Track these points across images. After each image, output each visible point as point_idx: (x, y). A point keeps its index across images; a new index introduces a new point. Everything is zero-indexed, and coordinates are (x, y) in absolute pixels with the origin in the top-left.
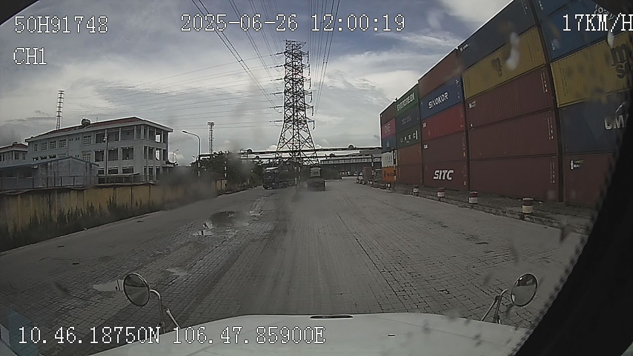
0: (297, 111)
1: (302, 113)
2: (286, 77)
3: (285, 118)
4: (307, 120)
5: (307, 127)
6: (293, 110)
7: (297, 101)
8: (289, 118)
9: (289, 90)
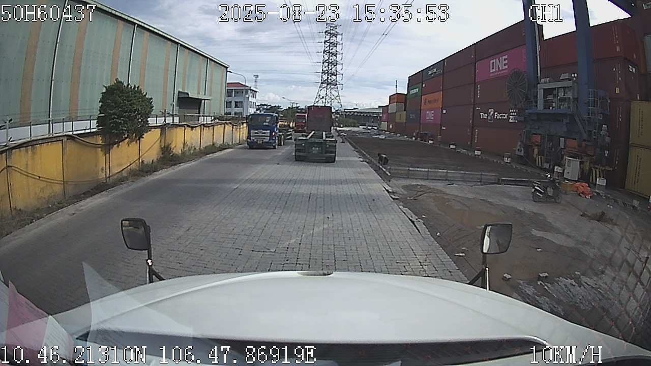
0: (331, 76)
1: (334, 77)
2: (325, 51)
3: (321, 80)
4: (338, 83)
5: (337, 88)
6: (328, 75)
7: (331, 69)
8: (324, 81)
9: (326, 61)
